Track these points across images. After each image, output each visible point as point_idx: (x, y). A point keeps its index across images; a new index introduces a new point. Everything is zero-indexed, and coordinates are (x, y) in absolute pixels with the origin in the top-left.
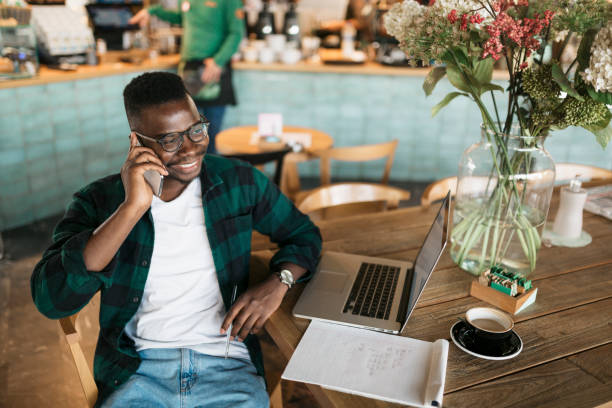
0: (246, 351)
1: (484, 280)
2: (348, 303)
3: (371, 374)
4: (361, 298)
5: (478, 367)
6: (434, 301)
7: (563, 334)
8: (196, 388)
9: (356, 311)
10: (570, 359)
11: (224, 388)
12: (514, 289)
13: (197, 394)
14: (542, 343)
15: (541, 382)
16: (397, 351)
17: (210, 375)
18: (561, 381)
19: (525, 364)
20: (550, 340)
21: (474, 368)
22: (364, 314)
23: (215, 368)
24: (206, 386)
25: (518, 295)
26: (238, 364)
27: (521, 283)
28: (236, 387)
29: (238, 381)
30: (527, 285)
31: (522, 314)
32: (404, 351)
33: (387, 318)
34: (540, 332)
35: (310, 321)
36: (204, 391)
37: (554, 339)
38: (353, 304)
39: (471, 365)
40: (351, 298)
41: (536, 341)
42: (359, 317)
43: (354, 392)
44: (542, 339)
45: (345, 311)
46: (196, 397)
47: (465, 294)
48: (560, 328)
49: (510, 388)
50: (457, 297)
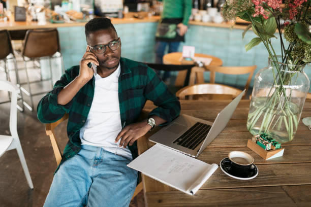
0: (131, 154)
1: (254, 139)
3: (170, 172)
4: (184, 139)
5: (228, 181)
6: (225, 146)
7: (289, 174)
8: (100, 165)
9: (180, 143)
10: (283, 187)
11: (112, 168)
12: (269, 146)
13: (99, 168)
14: (272, 176)
15: (258, 195)
16: (189, 165)
17: (108, 161)
18: (270, 196)
19: (255, 185)
20: (278, 176)
21: (225, 181)
22: (183, 145)
23: (111, 158)
24: (105, 166)
25: (271, 150)
26: (123, 159)
27: (274, 144)
28: (118, 169)
29: (119, 166)
30: (278, 146)
31: (269, 161)
32: (193, 166)
33: (193, 149)
34: (275, 172)
35: (155, 144)
36: (103, 167)
37: (281, 176)
38: (180, 140)
39: (224, 179)
40: (181, 137)
41: (270, 175)
42: (180, 146)
43: (156, 179)
44: (274, 175)
45: (174, 142)
46: (99, 169)
47: (244, 146)
48: (288, 172)
49: (238, 194)
50: (239, 146)
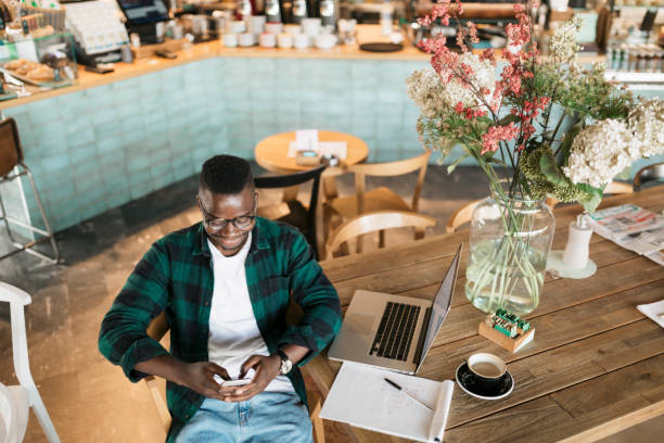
1: (489, 322)
2: (374, 345)
3: (390, 412)
4: (384, 341)
5: (477, 404)
6: (447, 341)
7: (551, 371)
8: (251, 420)
9: (380, 354)
10: (552, 396)
11: (275, 420)
12: (514, 332)
14: (531, 381)
15: (524, 418)
17: (262, 408)
18: (540, 417)
20: (539, 378)
21: (473, 406)
22: (387, 356)
23: (267, 402)
24: (261, 419)
25: (518, 335)
26: (284, 398)
27: (521, 325)
28: (285, 419)
29: (286, 414)
30: (526, 327)
31: (520, 352)
33: (405, 360)
34: (532, 371)
35: (342, 363)
37: (542, 377)
38: (378, 346)
39: (469, 403)
40: (377, 340)
42: (382, 359)
43: (375, 429)
44: (533, 377)
45: (371, 353)
47: (475, 333)
48: (549, 367)
49: (498, 424)
50: (467, 336)
